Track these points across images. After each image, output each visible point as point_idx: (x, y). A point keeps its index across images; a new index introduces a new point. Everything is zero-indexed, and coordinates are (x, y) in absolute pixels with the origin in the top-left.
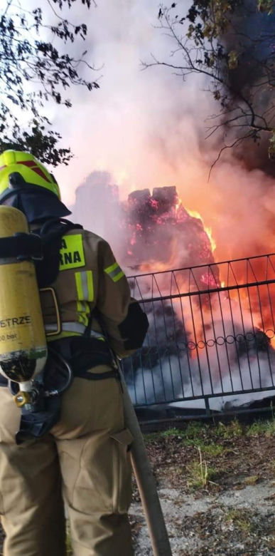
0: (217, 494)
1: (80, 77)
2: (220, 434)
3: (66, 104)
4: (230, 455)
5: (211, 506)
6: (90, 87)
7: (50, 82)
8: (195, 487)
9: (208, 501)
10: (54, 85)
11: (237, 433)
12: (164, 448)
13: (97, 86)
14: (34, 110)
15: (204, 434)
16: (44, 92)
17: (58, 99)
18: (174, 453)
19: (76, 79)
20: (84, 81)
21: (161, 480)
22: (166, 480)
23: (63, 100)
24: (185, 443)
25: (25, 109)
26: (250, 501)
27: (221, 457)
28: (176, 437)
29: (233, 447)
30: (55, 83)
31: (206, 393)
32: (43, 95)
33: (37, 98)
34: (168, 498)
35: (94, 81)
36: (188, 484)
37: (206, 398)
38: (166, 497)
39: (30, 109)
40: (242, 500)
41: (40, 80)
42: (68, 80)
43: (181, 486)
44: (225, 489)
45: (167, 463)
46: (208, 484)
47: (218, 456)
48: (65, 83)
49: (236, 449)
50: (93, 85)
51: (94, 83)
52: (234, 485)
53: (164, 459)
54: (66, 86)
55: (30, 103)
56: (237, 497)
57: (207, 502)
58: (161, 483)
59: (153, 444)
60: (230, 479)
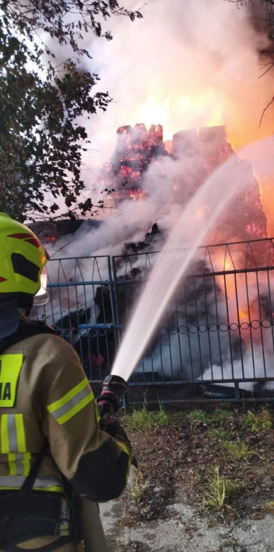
0: (232, 524)
1: (120, 7)
2: (248, 423)
3: (106, 36)
4: (254, 459)
5: (223, 541)
6: (132, 16)
7: (89, 12)
8: (211, 507)
9: (222, 532)
10: (94, 15)
11: (267, 426)
12: (187, 437)
13: (140, 15)
14: (73, 43)
15: (231, 422)
16: (82, 22)
17: (98, 31)
18: (197, 447)
19: (117, 9)
20: (126, 11)
21: (178, 487)
22: (183, 489)
23: (103, 32)
24: (210, 433)
25: (64, 43)
26: (267, 540)
27: (245, 461)
28: (202, 424)
29: (260, 447)
30: (95, 13)
31: (236, 377)
32: (82, 26)
33: (76, 30)
34: (180, 518)
35: (137, 10)
36: (204, 502)
37: (237, 381)
38: (178, 516)
39: (68, 42)
40: (258, 539)
41: (78, 11)
42: (108, 10)
43: (196, 503)
44: (243, 517)
45: (186, 463)
46: (225, 507)
47: (241, 460)
48: (105, 13)
49: (262, 450)
50: (136, 14)
51: (137, 12)
52: (253, 511)
53: (185, 456)
54: (107, 16)
55: (68, 36)
56: (254, 531)
57: (221, 534)
58: (177, 492)
59: (177, 429)
60: (249, 501)
